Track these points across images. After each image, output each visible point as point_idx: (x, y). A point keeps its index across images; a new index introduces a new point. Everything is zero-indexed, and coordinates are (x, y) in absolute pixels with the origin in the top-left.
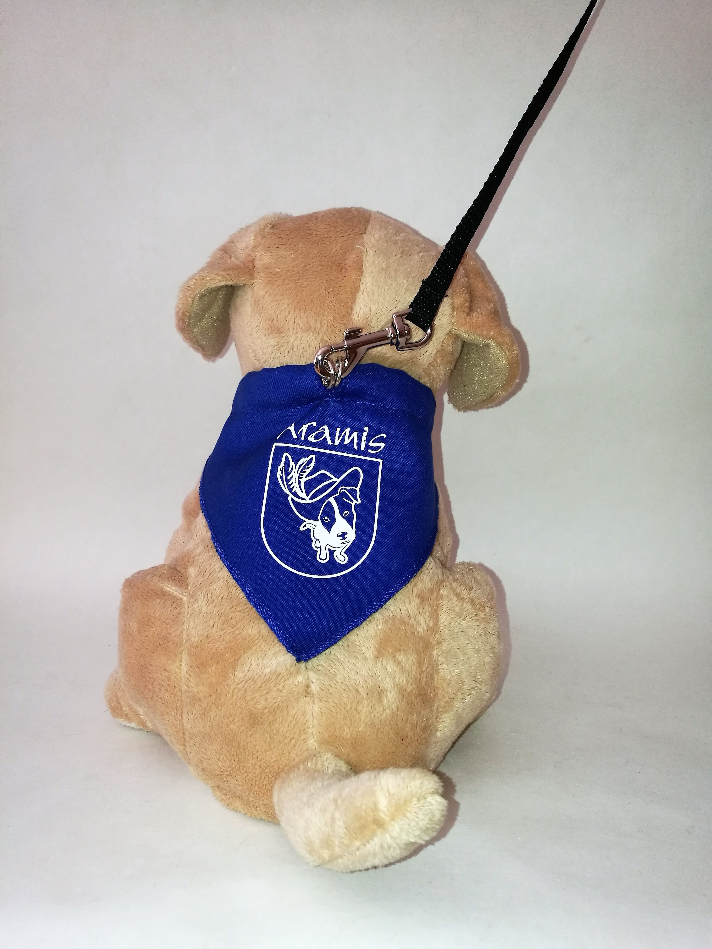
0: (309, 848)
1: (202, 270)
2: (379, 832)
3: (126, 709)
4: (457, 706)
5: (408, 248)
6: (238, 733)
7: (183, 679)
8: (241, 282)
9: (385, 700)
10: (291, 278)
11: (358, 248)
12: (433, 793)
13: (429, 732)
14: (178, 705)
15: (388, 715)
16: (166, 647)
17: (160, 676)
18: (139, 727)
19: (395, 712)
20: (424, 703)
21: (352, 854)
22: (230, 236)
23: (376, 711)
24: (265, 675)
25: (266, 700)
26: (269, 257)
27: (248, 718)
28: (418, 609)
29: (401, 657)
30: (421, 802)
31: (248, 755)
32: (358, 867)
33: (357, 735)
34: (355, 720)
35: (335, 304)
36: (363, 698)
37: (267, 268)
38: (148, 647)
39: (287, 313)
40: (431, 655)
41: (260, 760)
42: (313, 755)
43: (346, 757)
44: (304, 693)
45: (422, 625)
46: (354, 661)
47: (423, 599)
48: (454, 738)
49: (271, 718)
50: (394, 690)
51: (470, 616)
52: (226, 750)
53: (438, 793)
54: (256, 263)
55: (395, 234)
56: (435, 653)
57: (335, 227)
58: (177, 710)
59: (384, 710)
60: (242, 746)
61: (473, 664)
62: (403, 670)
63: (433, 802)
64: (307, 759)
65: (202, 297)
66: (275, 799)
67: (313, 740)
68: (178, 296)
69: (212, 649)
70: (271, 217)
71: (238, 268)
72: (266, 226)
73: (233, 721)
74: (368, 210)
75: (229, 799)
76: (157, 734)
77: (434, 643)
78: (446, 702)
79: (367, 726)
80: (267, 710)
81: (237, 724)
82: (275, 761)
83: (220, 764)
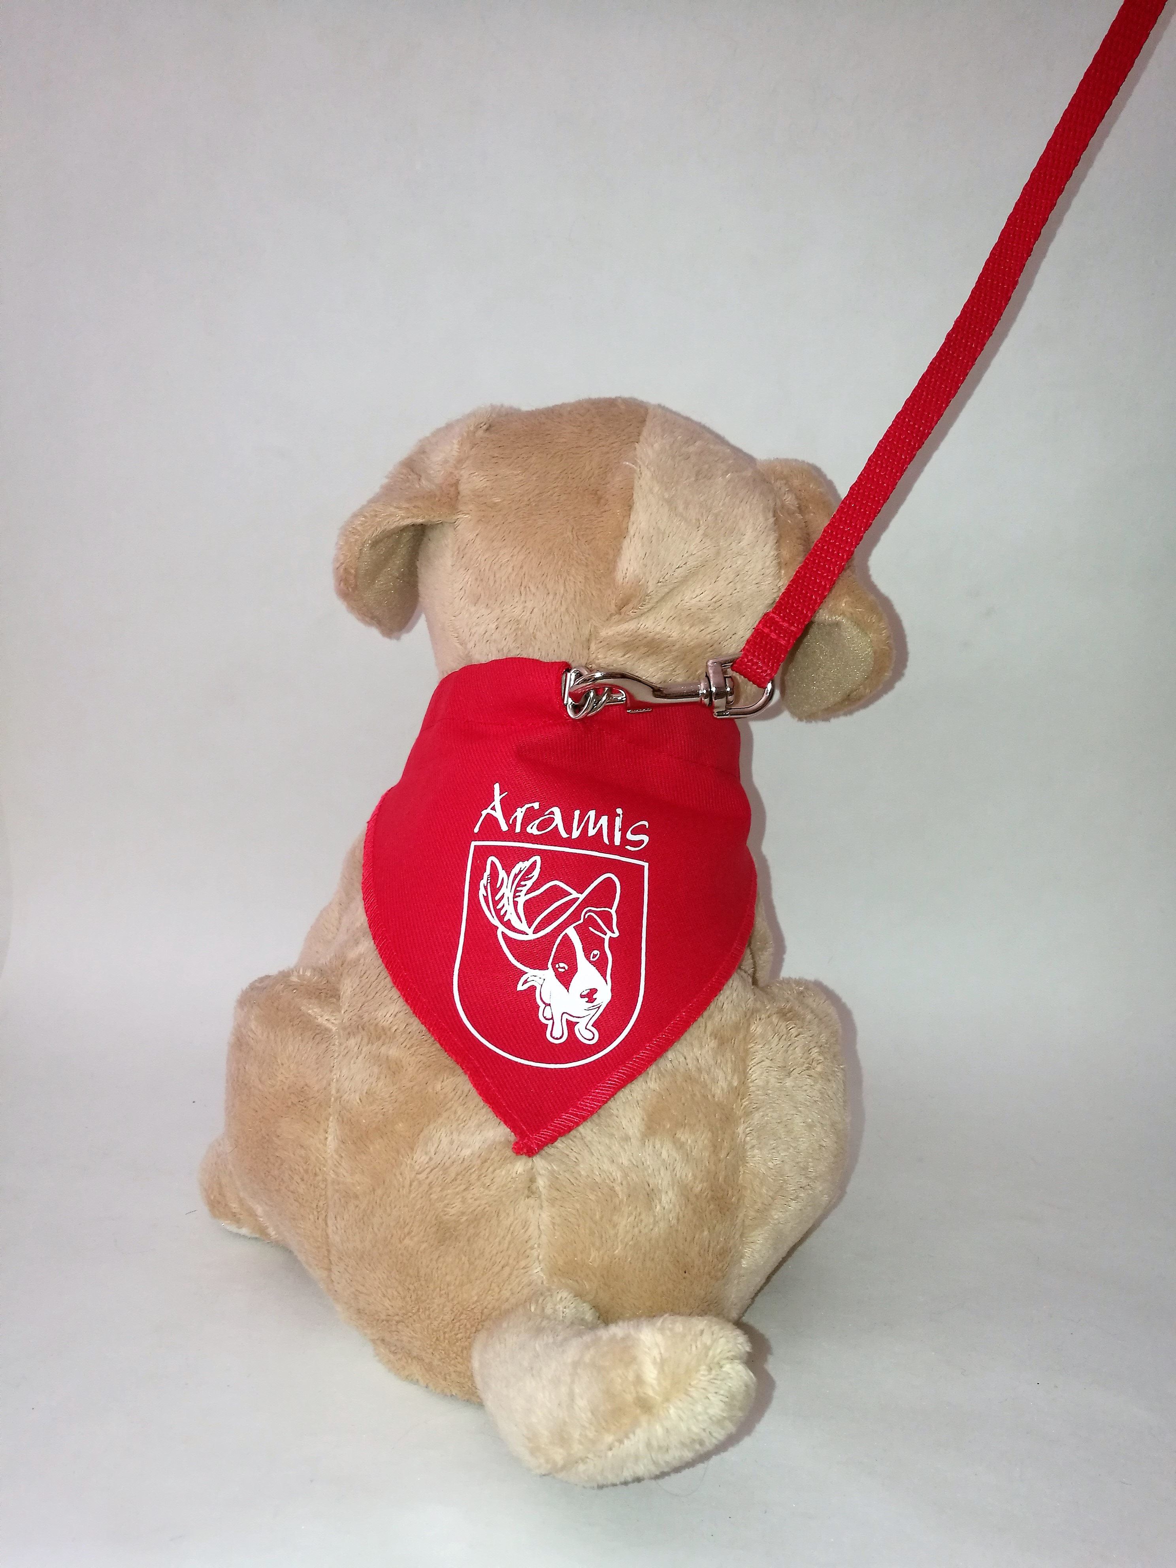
0: (531, 1445)
1: (373, 501)
2: (644, 1419)
3: (234, 1206)
4: (776, 1217)
5: (706, 466)
6: (417, 1254)
7: (330, 1162)
8: (436, 520)
9: (658, 1207)
10: (517, 512)
11: (627, 466)
12: (732, 1359)
13: (728, 1259)
14: (321, 1204)
15: (662, 1232)
16: (304, 1108)
17: (292, 1155)
18: (254, 1235)
19: (674, 1225)
20: (721, 1212)
21: (600, 1457)
22: (420, 441)
23: (643, 1224)
24: (462, 1159)
25: (464, 1201)
26: (483, 478)
27: (434, 1229)
28: (715, 1058)
29: (684, 1136)
30: (713, 1372)
31: (434, 1290)
32: (611, 1478)
33: (611, 1262)
34: (608, 1237)
35: (588, 556)
36: (621, 1202)
37: (479, 496)
38: (273, 1107)
39: (510, 569)
40: (734, 1133)
41: (452, 1300)
42: (538, 1295)
43: (592, 1298)
44: (526, 1192)
45: (720, 1083)
46: (607, 1141)
47: (722, 1040)
48: (769, 1270)
49: (471, 1231)
50: (673, 1189)
51: (798, 1070)
52: (396, 1280)
53: (740, 1358)
54: (462, 487)
55: (686, 442)
56: (740, 1130)
57: (590, 431)
58: (318, 1212)
59: (656, 1223)
60: (423, 1276)
61: (803, 1147)
62: (687, 1157)
63: (733, 1374)
64: (528, 1300)
65: (375, 544)
66: (476, 1364)
67: (539, 1269)
68: (337, 544)
69: (377, 1113)
70: (487, 412)
71: (431, 496)
72: (478, 427)
73: (409, 1233)
74: (642, 402)
75: (400, 1359)
76: (284, 1248)
77: (740, 1113)
78: (758, 1211)
79: (628, 1247)
80: (465, 1218)
81: (416, 1239)
82: (476, 1301)
83: (387, 1303)
